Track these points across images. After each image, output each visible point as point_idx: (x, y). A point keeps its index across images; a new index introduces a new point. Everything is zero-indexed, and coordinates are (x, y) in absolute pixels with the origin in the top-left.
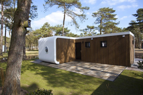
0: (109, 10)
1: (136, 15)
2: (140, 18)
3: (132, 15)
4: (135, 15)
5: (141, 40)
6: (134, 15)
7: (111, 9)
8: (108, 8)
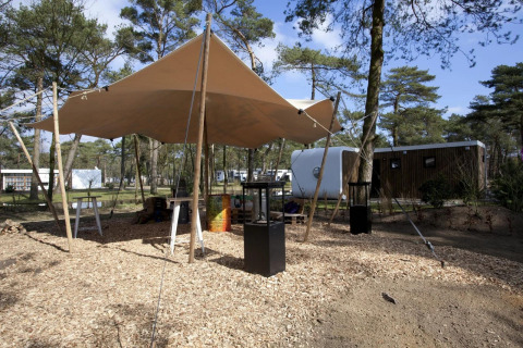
0: (418, 74)
1: (490, 84)
2: (500, 93)
3: (480, 82)
4: (488, 82)
5: (507, 152)
6: (485, 83)
7: (424, 73)
8: (414, 69)
